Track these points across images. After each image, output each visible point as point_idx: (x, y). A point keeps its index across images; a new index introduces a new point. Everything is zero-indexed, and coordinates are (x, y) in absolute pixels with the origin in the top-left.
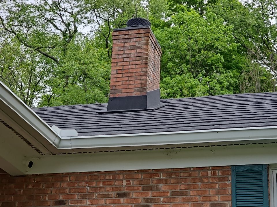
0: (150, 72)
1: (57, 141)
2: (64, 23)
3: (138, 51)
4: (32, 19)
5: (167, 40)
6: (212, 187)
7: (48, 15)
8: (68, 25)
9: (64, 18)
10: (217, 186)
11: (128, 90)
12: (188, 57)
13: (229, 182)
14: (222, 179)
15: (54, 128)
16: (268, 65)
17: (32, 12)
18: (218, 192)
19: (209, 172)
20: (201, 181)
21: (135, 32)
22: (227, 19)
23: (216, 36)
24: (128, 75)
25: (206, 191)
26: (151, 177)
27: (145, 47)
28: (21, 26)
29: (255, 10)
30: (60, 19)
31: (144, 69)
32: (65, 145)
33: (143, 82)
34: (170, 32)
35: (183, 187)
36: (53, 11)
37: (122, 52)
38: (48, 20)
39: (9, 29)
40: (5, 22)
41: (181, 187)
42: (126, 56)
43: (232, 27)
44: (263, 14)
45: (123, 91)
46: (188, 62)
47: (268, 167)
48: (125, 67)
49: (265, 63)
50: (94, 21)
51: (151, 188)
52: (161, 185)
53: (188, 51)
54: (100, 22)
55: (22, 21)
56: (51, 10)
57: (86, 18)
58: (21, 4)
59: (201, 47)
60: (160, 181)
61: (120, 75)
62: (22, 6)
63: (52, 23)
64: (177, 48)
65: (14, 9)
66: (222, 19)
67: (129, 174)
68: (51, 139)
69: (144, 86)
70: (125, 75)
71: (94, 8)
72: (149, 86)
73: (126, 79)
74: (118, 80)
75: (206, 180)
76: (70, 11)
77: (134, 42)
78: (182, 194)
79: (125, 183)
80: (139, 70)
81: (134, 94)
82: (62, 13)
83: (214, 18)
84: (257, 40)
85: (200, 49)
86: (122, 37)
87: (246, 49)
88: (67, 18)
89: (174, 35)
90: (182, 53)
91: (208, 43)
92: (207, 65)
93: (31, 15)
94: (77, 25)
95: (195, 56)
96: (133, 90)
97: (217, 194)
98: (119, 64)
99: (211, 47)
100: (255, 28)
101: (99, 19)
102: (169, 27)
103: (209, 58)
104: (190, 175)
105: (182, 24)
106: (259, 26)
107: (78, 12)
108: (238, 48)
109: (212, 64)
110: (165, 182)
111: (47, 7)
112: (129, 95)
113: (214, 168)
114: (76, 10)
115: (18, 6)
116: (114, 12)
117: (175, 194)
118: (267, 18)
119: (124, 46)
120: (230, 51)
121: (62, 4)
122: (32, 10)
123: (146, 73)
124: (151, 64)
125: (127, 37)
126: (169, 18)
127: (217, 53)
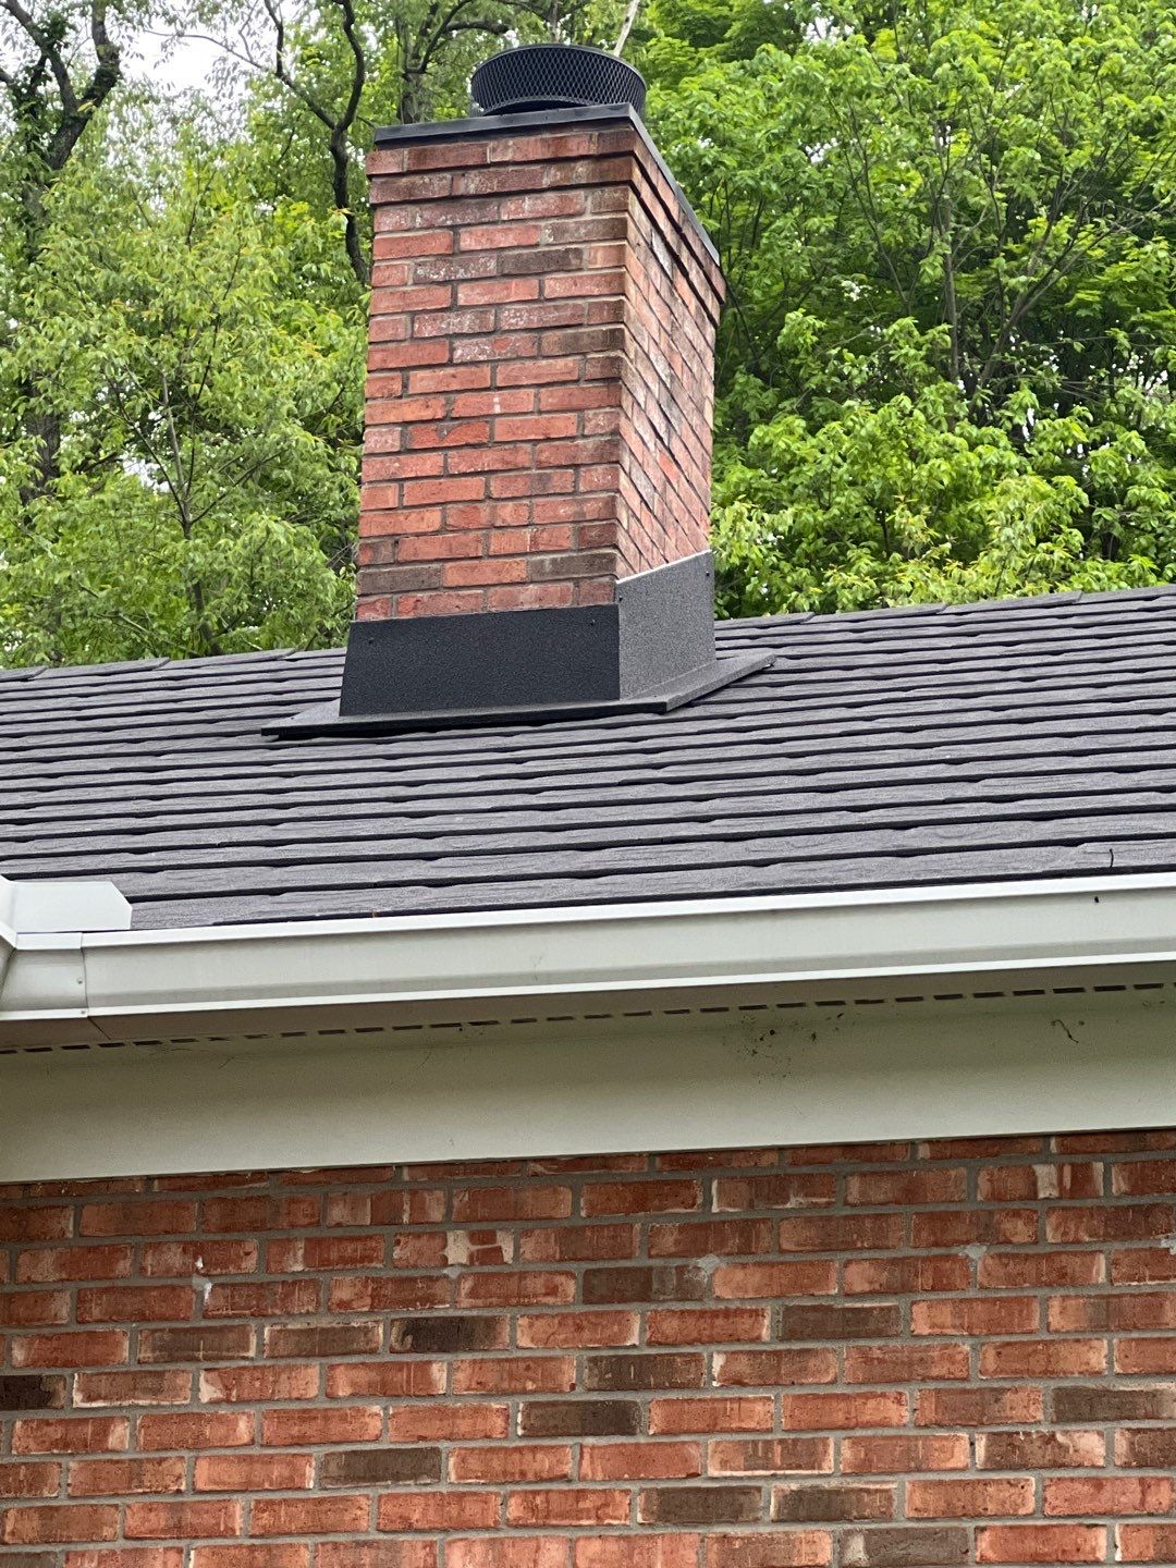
0: (637, 431)
2: (24, 19)
3: (555, 285)
6: (1062, 1278)
8: (51, 34)
10: (1100, 1271)
11: (487, 572)
12: (932, 269)
14: (1133, 1220)
18: (1107, 1316)
19: (1046, 1174)
20: (987, 1233)
21: (533, 147)
24: (487, 459)
25: (1024, 1303)
26: (640, 1204)
27: (598, 255)
31: (599, 420)
33: (592, 508)
34: (804, 86)
35: (859, 1276)
37: (442, 296)
41: (848, 1280)
42: (466, 322)
45: (452, 574)
46: (929, 310)
48: (465, 405)
51: (640, 1287)
52: (708, 1264)
53: (934, 218)
60: (702, 1236)
61: (430, 463)
64: (850, 199)
67: (490, 1189)
69: (599, 538)
70: (458, 462)
72: (634, 532)
73: (473, 488)
74: (413, 493)
75: (1020, 1231)
77: (527, 222)
78: (853, 1325)
79: (458, 1250)
80: (565, 424)
81: (528, 598)
85: (1020, 208)
86: (438, 185)
89: (831, 105)
90: (889, 235)
95: (985, 258)
96: (519, 569)
97: (1100, 1326)
98: (422, 381)
99: (1100, 193)
102: (793, 43)
104: (911, 1194)
105: (889, 20)
110: (741, 1239)
112: (495, 603)
113: (1077, 1144)
117: (809, 1324)
119: (453, 254)
123: (611, 451)
124: (643, 386)
125: (471, 184)
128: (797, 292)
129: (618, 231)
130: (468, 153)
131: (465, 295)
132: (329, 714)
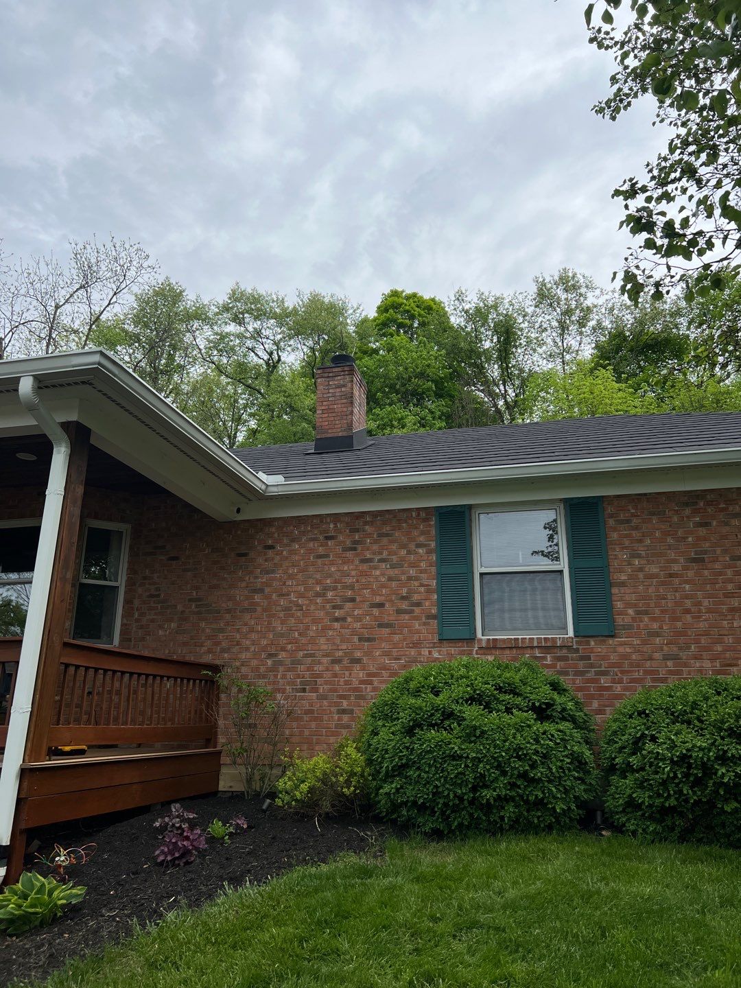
0: (356, 411)
1: (263, 487)
2: (267, 352)
3: (343, 389)
4: (232, 349)
5: (376, 368)
6: (416, 528)
7: (249, 343)
8: (271, 354)
9: (266, 346)
10: (422, 527)
11: (334, 431)
12: (398, 387)
13: (432, 523)
14: (426, 520)
15: (261, 475)
16: (482, 391)
17: (232, 341)
18: (423, 533)
19: (414, 514)
20: (406, 522)
21: (339, 369)
22: (438, 343)
23: (426, 363)
24: (334, 415)
25: (411, 531)
26: (357, 519)
27: (349, 385)
28: (221, 355)
29: (468, 334)
30: (262, 347)
31: (350, 409)
32: (274, 491)
33: (349, 421)
34: (379, 360)
35: (388, 528)
36: (255, 338)
37: (327, 391)
38: (249, 349)
39: (208, 359)
40: (202, 352)
41: (386, 529)
42: (330, 395)
43: (443, 352)
44: (476, 337)
45: (330, 431)
46: (397, 392)
47: (470, 507)
48: (331, 407)
49: (479, 390)
50: (298, 349)
51: (357, 530)
52: (367, 527)
53: (398, 379)
54: (305, 350)
55: (221, 350)
56: (252, 337)
57: (290, 346)
58: (219, 331)
59: (411, 375)
60: (366, 523)
61: (326, 415)
62: (221, 334)
63: (253, 352)
64: (386, 377)
65: (212, 337)
66: (433, 344)
67: (336, 517)
68: (259, 486)
69: (350, 426)
70: (330, 415)
71: (297, 334)
72: (355, 424)
73: (332, 419)
74: (324, 419)
75: (410, 522)
76: (272, 338)
77: (339, 380)
78: (387, 535)
79: (332, 526)
80: (345, 409)
81: (340, 434)
82: (264, 340)
83: (424, 343)
84: (471, 365)
85: (410, 378)
86: (326, 375)
87: (459, 376)
88: (269, 346)
89: (383, 363)
90: (392, 382)
91: (418, 370)
92: (418, 394)
93: (231, 343)
94: (280, 354)
95: (405, 385)
96: (339, 430)
97: (421, 535)
98: (325, 403)
99: (422, 375)
100: (468, 353)
101: (303, 347)
102: (378, 354)
103: (419, 386)
104: (395, 517)
105: (391, 350)
106: (472, 351)
107: (281, 339)
108: (450, 374)
109: (424, 393)
110: (371, 523)
111: (248, 335)
112: (336, 435)
113: (418, 509)
114: (279, 337)
115: (217, 334)
116: (319, 339)
117: (381, 535)
118: (481, 341)
119: (329, 385)
120: (442, 378)
121: (263, 331)
122: (232, 338)
123: (352, 413)
124: (356, 404)
125: (331, 375)
126: (377, 344)
127: (428, 381)
128: (379, 390)
129: (352, 381)
130: (330, 370)
131: (330, 391)
132: (313, 451)
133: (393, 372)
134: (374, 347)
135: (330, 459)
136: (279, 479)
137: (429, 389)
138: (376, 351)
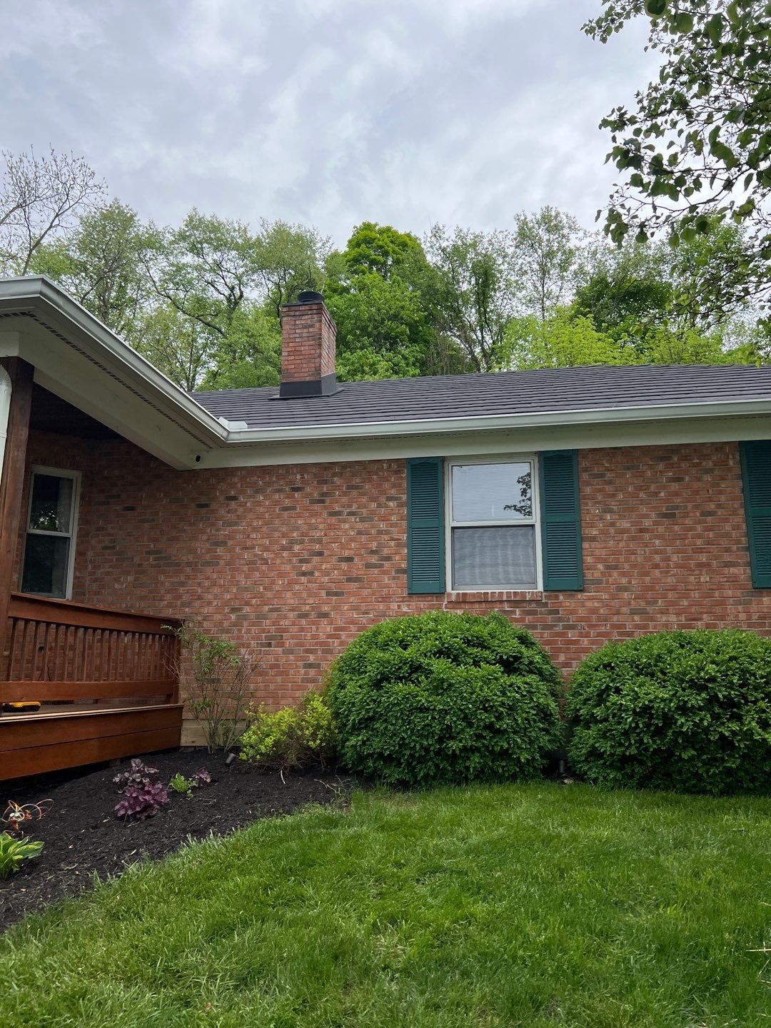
0: (324, 353)
1: (225, 434)
2: (228, 287)
3: (311, 330)
4: (190, 282)
5: (346, 308)
6: (387, 480)
7: (209, 277)
8: (232, 289)
9: (227, 280)
10: (393, 479)
11: (301, 375)
12: (370, 329)
13: (404, 475)
14: (397, 472)
15: (222, 421)
16: (459, 337)
17: (189, 273)
19: (385, 465)
20: (376, 474)
21: (307, 307)
22: (413, 283)
23: (400, 304)
24: (301, 357)
25: (381, 484)
26: (325, 470)
27: (318, 325)
28: (177, 289)
29: (445, 274)
30: (222, 281)
31: (318, 351)
32: (235, 438)
33: (317, 365)
34: (350, 300)
35: (358, 481)
36: (214, 270)
37: (293, 331)
38: (209, 283)
39: (163, 293)
40: (157, 284)
41: (356, 481)
42: (297, 335)
43: (418, 293)
44: (453, 278)
45: (296, 375)
46: (369, 335)
47: (443, 459)
48: (298, 348)
49: (455, 336)
50: (262, 284)
51: (326, 482)
52: (335, 479)
53: (370, 321)
54: (270, 286)
55: (178, 284)
56: (212, 270)
57: (253, 280)
58: (175, 263)
59: (384, 317)
60: (334, 475)
61: (292, 358)
62: (177, 266)
63: (213, 286)
64: (357, 318)
65: (168, 268)
66: (407, 284)
67: (303, 468)
68: (220, 433)
69: (318, 369)
70: (297, 358)
71: (261, 268)
72: (324, 369)
73: (299, 362)
74: (290, 362)
75: (381, 474)
76: (234, 271)
77: (306, 320)
78: (357, 487)
79: (298, 477)
80: (313, 352)
81: (308, 379)
82: (225, 274)
83: (398, 282)
84: (447, 308)
85: (383, 320)
86: (292, 313)
87: (435, 319)
88: (231, 280)
89: (354, 303)
90: (363, 324)
91: (392, 312)
92: (391, 338)
93: (189, 276)
94: (242, 289)
95: (378, 328)
96: (306, 374)
97: (393, 487)
98: (291, 344)
99: (395, 317)
100: (445, 295)
101: (268, 282)
102: (348, 292)
103: (392, 329)
104: (365, 468)
105: (363, 289)
106: (448, 293)
107: (243, 273)
108: (426, 317)
109: (397, 337)
110: (340, 475)
111: (207, 267)
112: (303, 380)
113: (389, 461)
114: (241, 270)
115: (172, 265)
116: (285, 274)
117: (350, 487)
118: (458, 282)
119: (295, 324)
120: (416, 322)
121: (224, 263)
122: (189, 270)
123: (320, 356)
124: (325, 345)
125: (297, 313)
126: (348, 282)
127: (402, 324)
128: (350, 332)
129: (321, 321)
130: (297, 308)
131: (297, 331)
132: (278, 396)
133: (365, 312)
134: (345, 285)
135: (297, 406)
136: (242, 425)
137: (402, 333)
138: (346, 290)
